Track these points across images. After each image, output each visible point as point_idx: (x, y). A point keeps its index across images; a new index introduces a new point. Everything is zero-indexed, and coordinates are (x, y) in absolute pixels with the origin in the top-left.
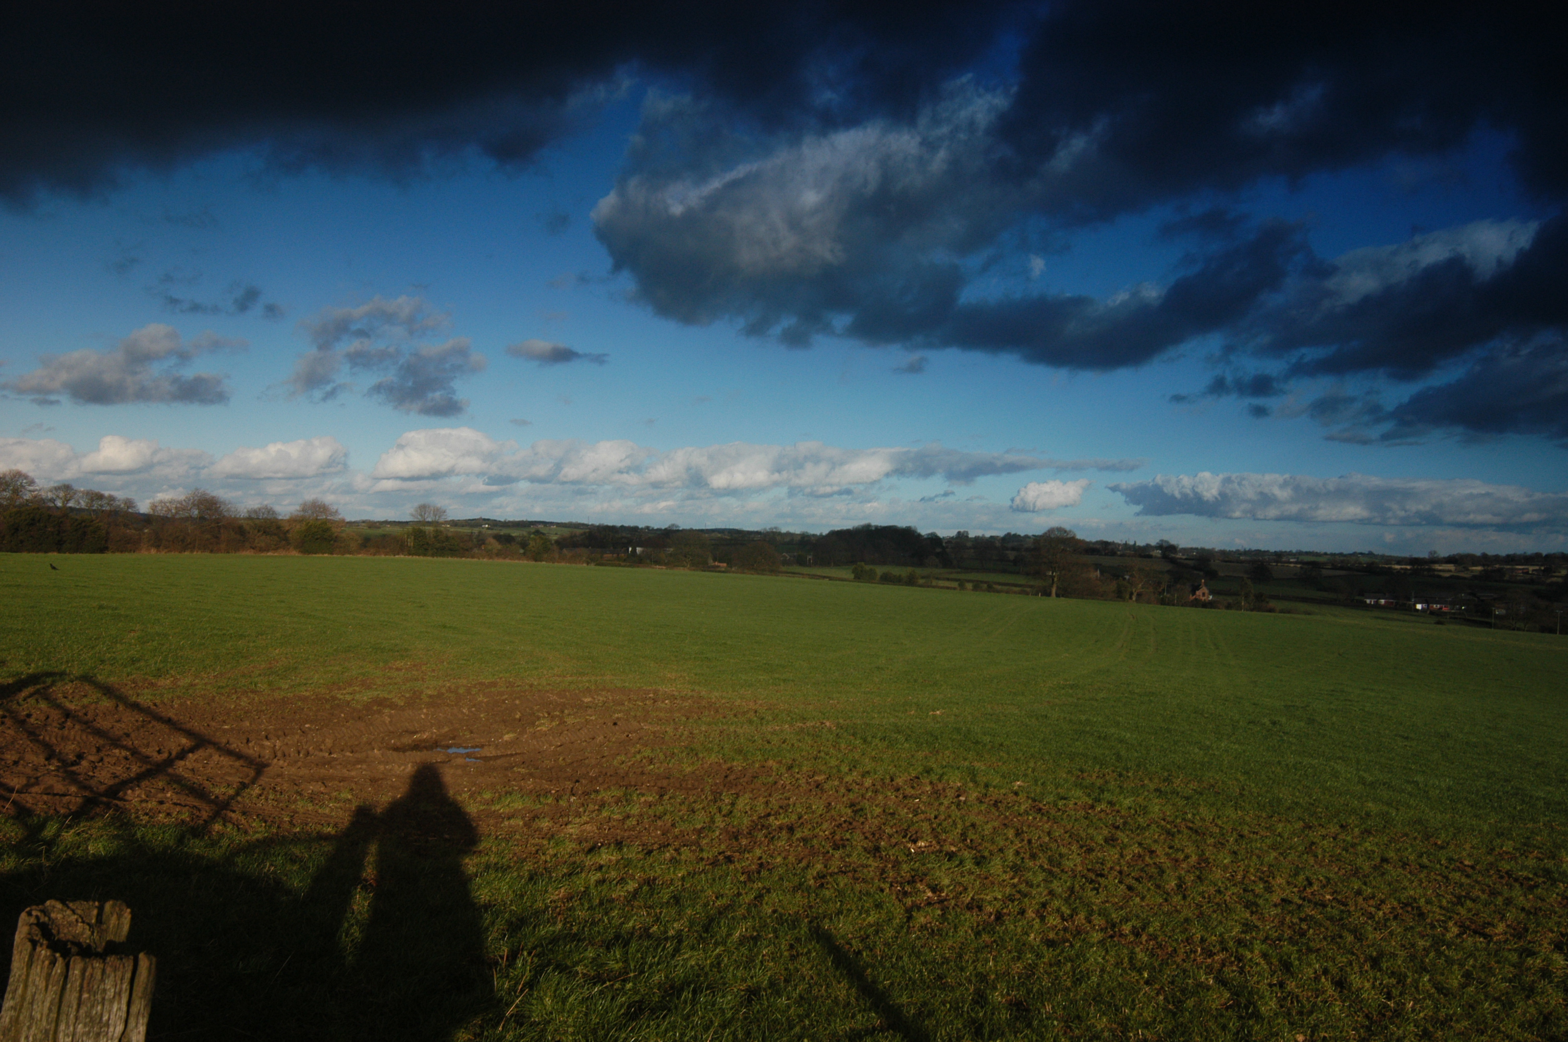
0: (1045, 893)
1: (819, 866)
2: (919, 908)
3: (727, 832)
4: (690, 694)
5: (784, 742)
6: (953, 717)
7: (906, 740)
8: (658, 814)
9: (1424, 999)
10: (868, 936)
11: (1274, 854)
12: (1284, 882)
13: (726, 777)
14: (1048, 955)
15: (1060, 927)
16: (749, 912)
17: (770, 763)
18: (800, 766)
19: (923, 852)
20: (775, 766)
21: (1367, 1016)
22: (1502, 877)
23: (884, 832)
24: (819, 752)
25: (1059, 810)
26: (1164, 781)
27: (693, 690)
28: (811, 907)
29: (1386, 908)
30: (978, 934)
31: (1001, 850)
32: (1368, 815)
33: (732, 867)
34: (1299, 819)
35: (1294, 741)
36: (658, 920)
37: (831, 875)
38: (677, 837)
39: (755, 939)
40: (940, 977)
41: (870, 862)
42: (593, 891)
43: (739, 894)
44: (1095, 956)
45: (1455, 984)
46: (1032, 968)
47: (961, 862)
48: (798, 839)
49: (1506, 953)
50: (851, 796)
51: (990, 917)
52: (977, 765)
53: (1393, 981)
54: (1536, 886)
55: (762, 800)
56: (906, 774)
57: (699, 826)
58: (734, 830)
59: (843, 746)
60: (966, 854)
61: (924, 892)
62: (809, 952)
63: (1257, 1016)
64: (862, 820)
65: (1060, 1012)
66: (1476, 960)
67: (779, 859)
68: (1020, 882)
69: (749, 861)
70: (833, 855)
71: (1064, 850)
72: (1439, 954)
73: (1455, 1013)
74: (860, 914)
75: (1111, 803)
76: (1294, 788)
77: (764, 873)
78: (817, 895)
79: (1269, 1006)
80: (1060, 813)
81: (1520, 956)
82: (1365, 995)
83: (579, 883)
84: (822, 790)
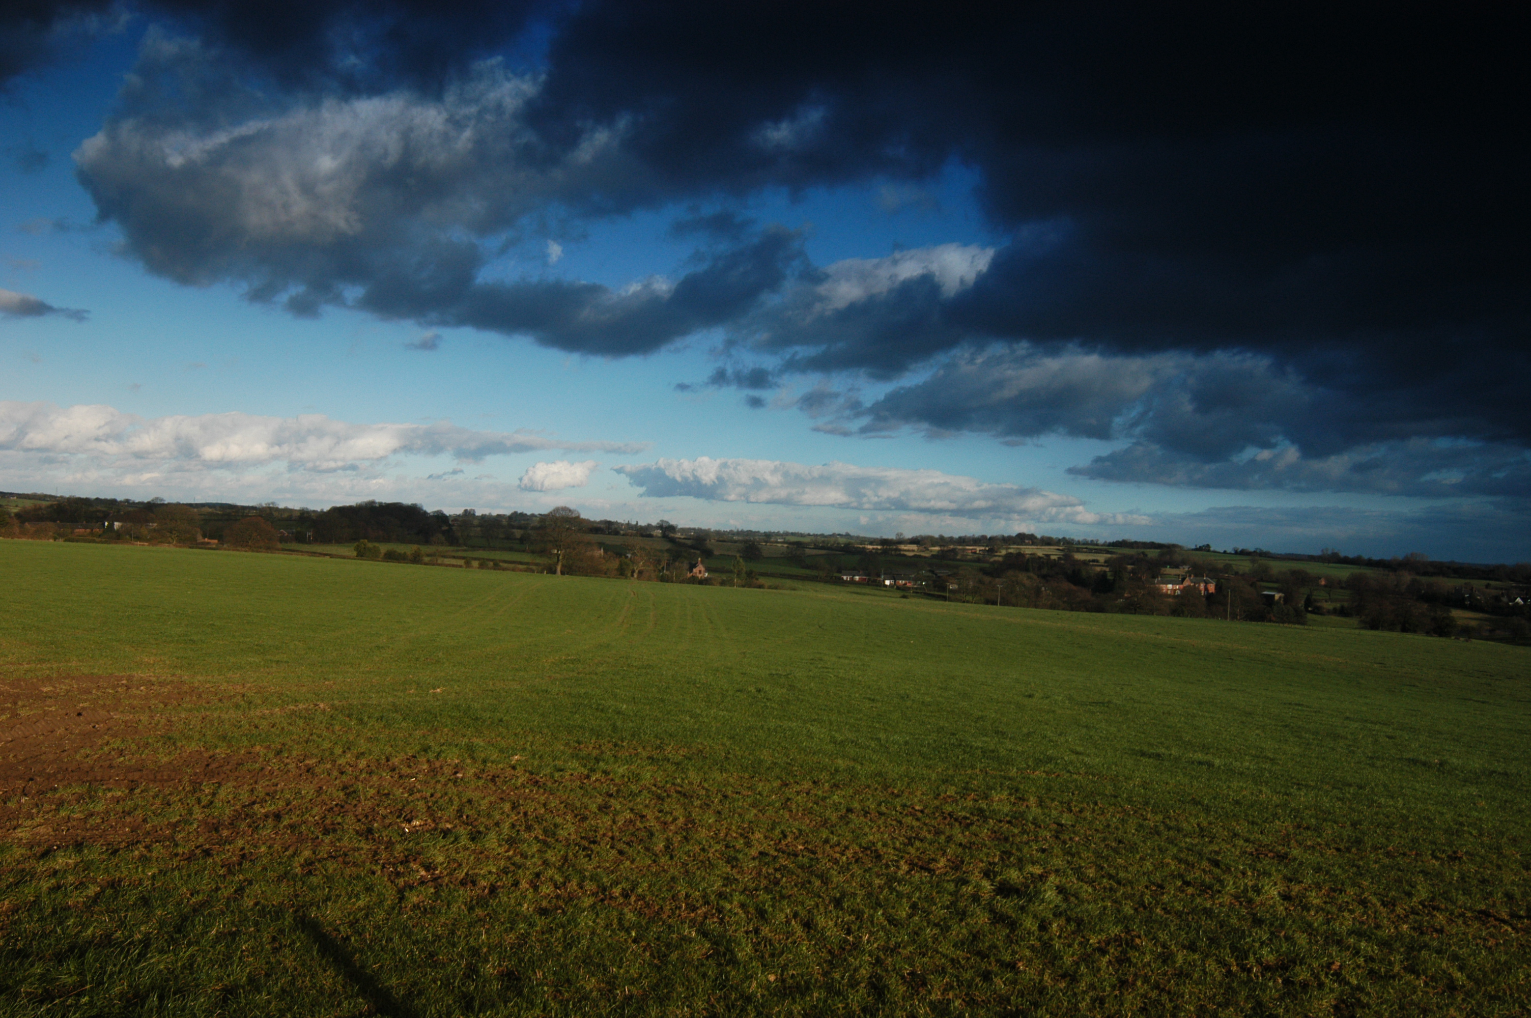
0: (540, 863)
1: (307, 853)
2: (411, 888)
3: (206, 824)
4: (170, 679)
5: (273, 727)
6: (454, 694)
7: (404, 719)
8: (127, 809)
9: (878, 931)
10: (357, 921)
11: (754, 811)
12: (761, 836)
13: (208, 765)
14: (541, 923)
15: (552, 895)
16: (228, 906)
17: (258, 748)
18: (290, 751)
19: (417, 831)
20: (263, 752)
21: (830, 952)
22: (945, 818)
23: (378, 813)
24: (311, 735)
25: (556, 781)
26: (656, 749)
27: (173, 675)
28: (297, 896)
29: (849, 853)
30: (471, 909)
31: (497, 824)
32: (837, 770)
33: (210, 861)
34: (778, 777)
35: (776, 706)
36: (122, 924)
37: (319, 861)
38: (148, 833)
39: (233, 935)
40: (431, 955)
41: (363, 844)
42: (45, 900)
43: (217, 889)
44: (585, 920)
45: (904, 914)
46: (525, 937)
47: (456, 839)
48: (285, 827)
49: (945, 885)
50: (344, 778)
51: (484, 891)
52: (477, 741)
53: (853, 918)
54: (972, 824)
55: (246, 788)
56: (402, 754)
57: (174, 820)
58: (215, 821)
59: (337, 728)
60: (462, 831)
61: (418, 871)
62: (293, 942)
63: (734, 962)
64: (355, 802)
65: (550, 978)
66: (921, 892)
67: (263, 849)
68: (515, 854)
69: (230, 853)
70: (322, 840)
71: (559, 820)
72: (892, 889)
73: (902, 941)
74: (350, 898)
75: (606, 773)
76: (774, 750)
77: (246, 865)
78: (303, 883)
79: (744, 952)
80: (557, 784)
81: (956, 886)
82: (829, 933)
83: (28, 892)
84: (313, 774)
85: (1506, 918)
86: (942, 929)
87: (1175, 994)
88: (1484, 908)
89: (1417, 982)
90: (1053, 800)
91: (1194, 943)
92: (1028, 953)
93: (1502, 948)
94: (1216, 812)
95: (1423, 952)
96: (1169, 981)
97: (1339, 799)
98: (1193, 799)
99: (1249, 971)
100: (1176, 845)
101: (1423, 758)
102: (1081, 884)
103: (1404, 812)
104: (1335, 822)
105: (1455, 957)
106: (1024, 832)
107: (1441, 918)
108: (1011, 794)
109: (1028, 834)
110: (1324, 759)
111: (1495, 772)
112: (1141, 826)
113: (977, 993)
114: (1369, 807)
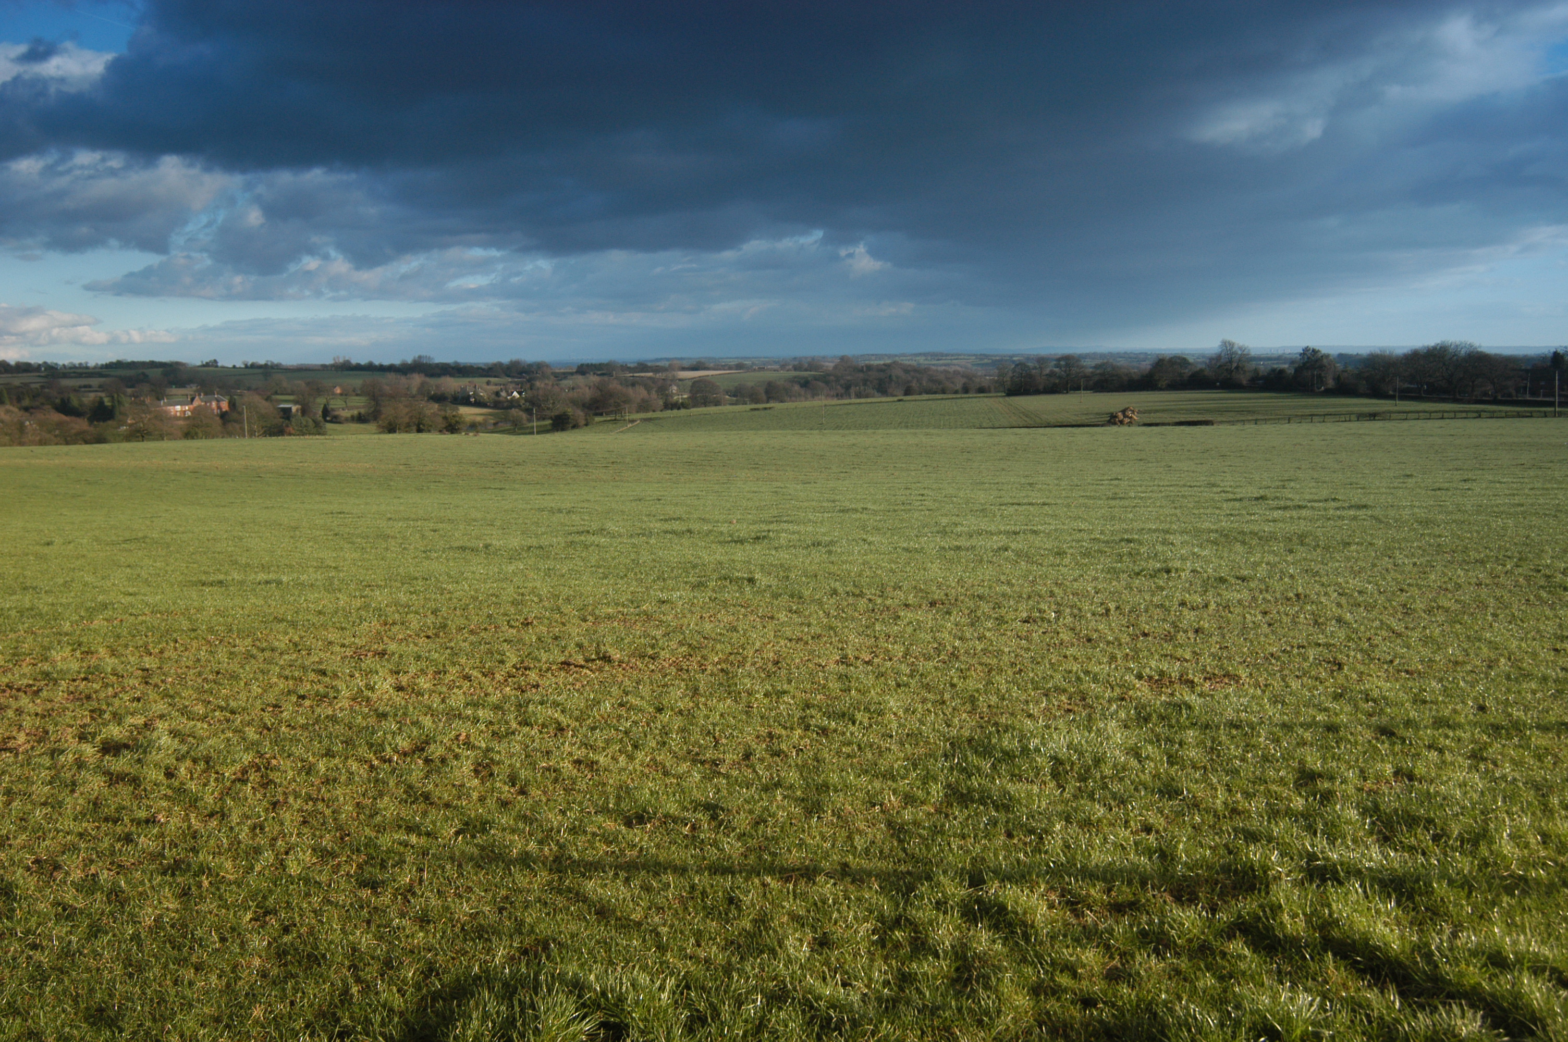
49: (37, 760)
54: (40, 690)
85: (583, 663)
86: (52, 807)
87: (329, 800)
88: (563, 659)
89: (533, 733)
90: (126, 646)
91: (329, 750)
92: (165, 804)
93: (587, 688)
94: (303, 625)
95: (530, 706)
96: (319, 790)
97: (411, 593)
98: (276, 618)
99: (390, 761)
100: (277, 664)
101: (469, 544)
102: (192, 723)
103: (472, 593)
104: (417, 613)
105: (556, 704)
106: (106, 686)
107: (533, 676)
108: (73, 650)
109: (113, 686)
110: (382, 559)
111: (531, 547)
112: (231, 653)
113: (123, 858)
114: (442, 594)
